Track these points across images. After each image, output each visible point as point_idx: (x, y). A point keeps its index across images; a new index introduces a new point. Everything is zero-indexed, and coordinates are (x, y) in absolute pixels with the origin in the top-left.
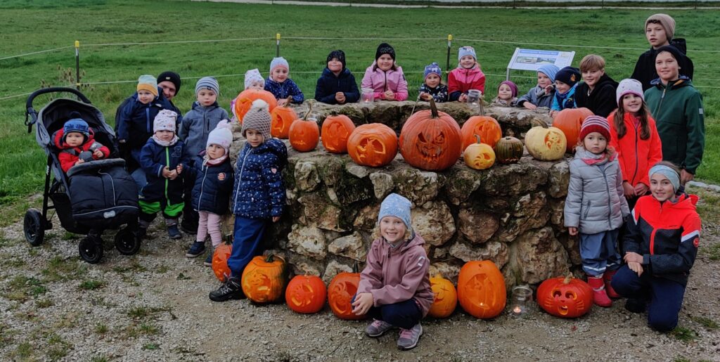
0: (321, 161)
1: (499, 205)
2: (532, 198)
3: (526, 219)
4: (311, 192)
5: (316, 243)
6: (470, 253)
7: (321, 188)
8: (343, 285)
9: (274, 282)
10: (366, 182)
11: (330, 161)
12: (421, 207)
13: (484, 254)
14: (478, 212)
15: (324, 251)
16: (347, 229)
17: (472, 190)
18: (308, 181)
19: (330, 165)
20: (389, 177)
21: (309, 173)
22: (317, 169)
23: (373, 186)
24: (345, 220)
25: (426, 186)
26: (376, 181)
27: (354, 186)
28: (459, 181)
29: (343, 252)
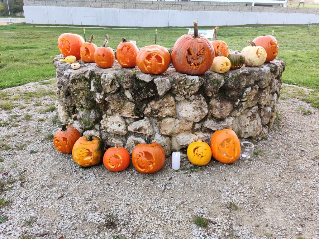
0: (119, 73)
1: (234, 95)
2: (252, 89)
3: (247, 102)
4: (114, 94)
5: (120, 125)
6: (216, 125)
7: (120, 90)
8: (142, 153)
9: (95, 154)
10: (152, 85)
11: (125, 72)
12: (188, 99)
13: (224, 125)
14: (223, 99)
15: (125, 130)
16: (140, 116)
17: (221, 86)
18: (111, 86)
19: (125, 75)
20: (168, 81)
21: (111, 81)
22: (116, 78)
23: (156, 87)
24: (138, 110)
25: (192, 85)
26: (159, 84)
27: (144, 88)
28: (212, 81)
29: (138, 130)
